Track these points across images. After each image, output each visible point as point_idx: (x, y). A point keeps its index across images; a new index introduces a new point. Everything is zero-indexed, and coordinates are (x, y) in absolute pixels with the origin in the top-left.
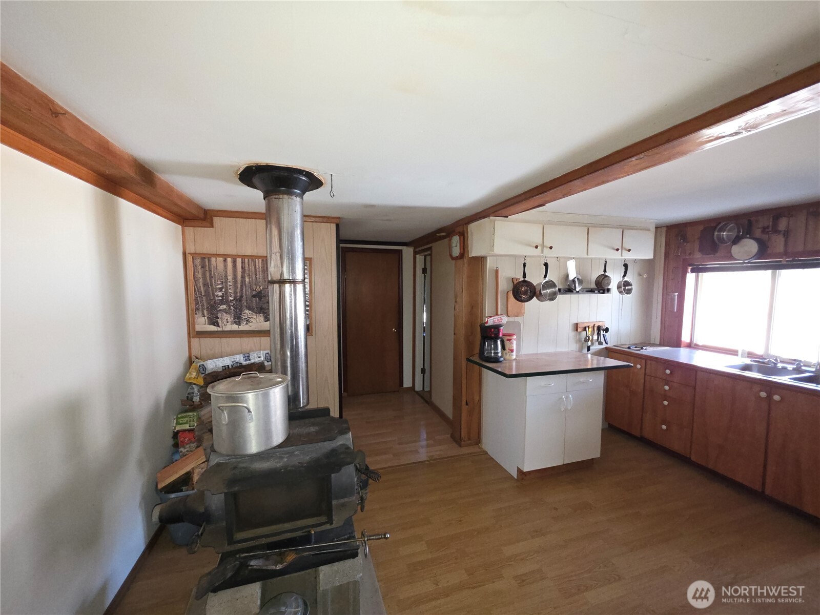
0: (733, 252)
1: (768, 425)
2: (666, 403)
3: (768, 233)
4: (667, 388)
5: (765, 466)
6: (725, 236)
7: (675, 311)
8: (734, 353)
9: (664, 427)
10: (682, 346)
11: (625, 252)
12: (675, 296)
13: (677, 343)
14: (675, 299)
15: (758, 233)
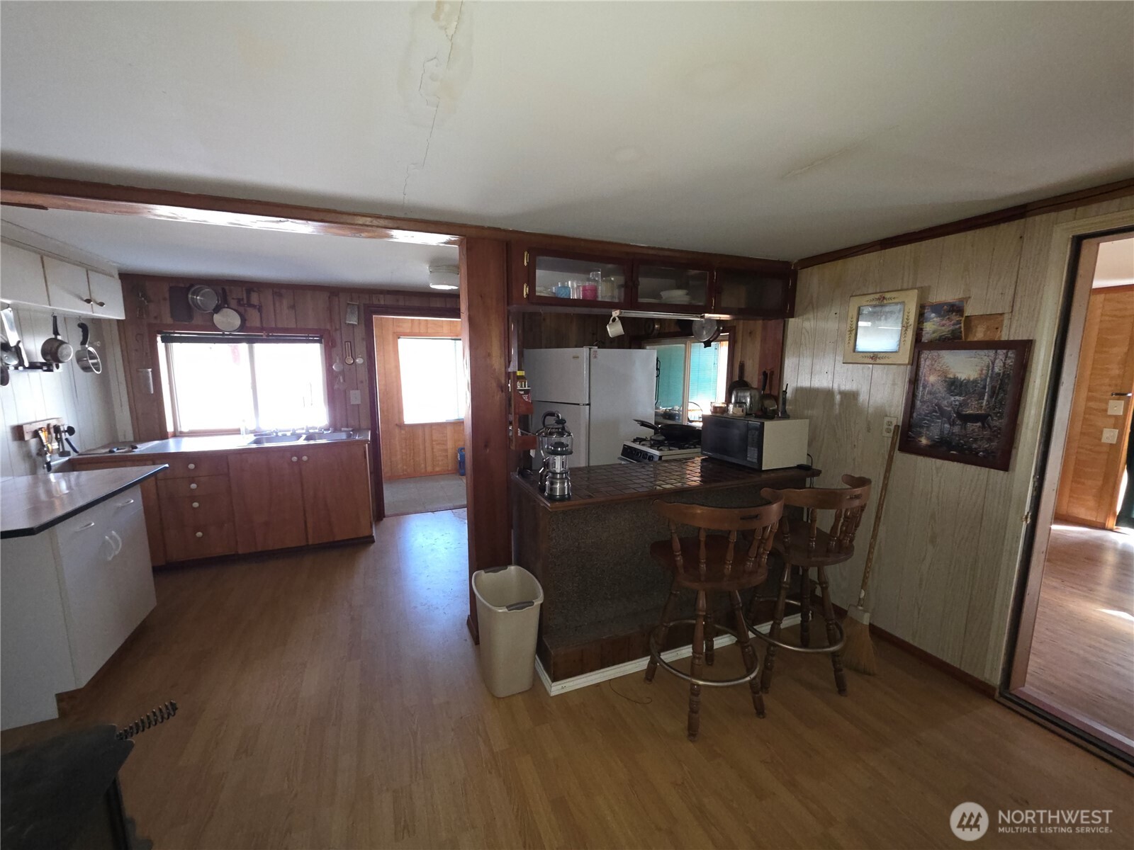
0: (215, 321)
1: (302, 485)
2: (196, 505)
3: (243, 305)
4: (194, 486)
5: (305, 522)
6: (199, 302)
7: (152, 392)
8: (237, 432)
9: (199, 534)
10: (169, 436)
11: (96, 307)
12: (148, 372)
13: (163, 435)
14: (149, 377)
15: (233, 303)
